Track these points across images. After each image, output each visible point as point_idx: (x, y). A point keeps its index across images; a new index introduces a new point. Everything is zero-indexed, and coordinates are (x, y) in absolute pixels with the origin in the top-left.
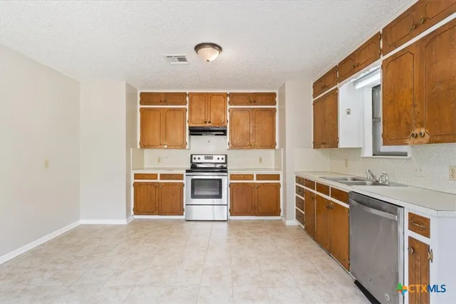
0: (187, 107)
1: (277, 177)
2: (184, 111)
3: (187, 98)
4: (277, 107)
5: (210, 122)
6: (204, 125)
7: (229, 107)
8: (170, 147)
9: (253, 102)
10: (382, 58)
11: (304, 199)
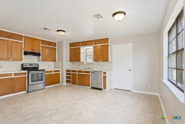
0: (23, 42)
1: (59, 71)
2: (21, 44)
3: (23, 38)
4: (56, 47)
5: (34, 50)
6: (31, 51)
7: (41, 45)
8: (13, 60)
9: (50, 45)
10: (93, 45)
11: (71, 76)
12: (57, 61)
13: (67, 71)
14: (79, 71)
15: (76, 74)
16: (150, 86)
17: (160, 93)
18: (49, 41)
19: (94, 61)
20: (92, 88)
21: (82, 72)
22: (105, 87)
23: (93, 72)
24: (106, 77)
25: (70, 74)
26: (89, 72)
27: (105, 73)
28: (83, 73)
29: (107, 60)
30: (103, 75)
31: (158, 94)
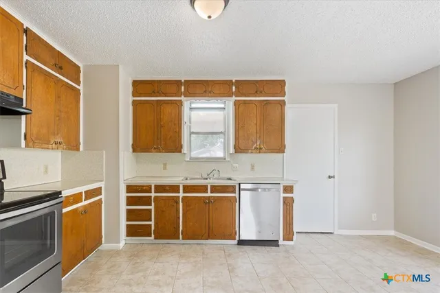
4: (81, 88)
7: (25, 57)
9: (59, 68)
10: (234, 98)
11: (152, 207)
12: (81, 149)
13: (130, 189)
14: (188, 189)
15: (176, 200)
16: (375, 214)
18: (58, 48)
19: (237, 149)
21: (203, 189)
22: (289, 235)
24: (292, 200)
25: (147, 201)
26: (230, 189)
27: (289, 189)
28: (209, 194)
30: (283, 195)
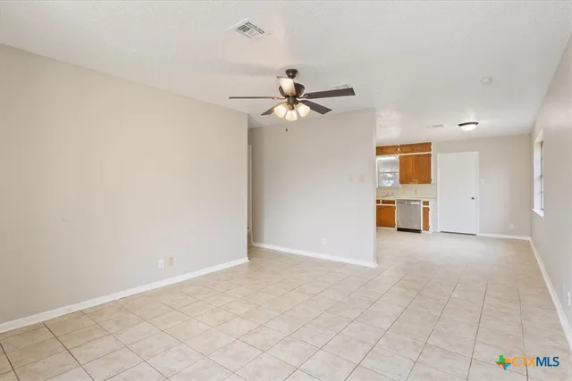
10: (399, 155)
16: (513, 225)
17: (531, 235)
19: (402, 182)
20: (399, 229)
22: (426, 227)
23: (401, 202)
24: (428, 209)
26: (393, 202)
27: (426, 203)
29: (428, 181)
30: (422, 207)
31: (529, 239)
